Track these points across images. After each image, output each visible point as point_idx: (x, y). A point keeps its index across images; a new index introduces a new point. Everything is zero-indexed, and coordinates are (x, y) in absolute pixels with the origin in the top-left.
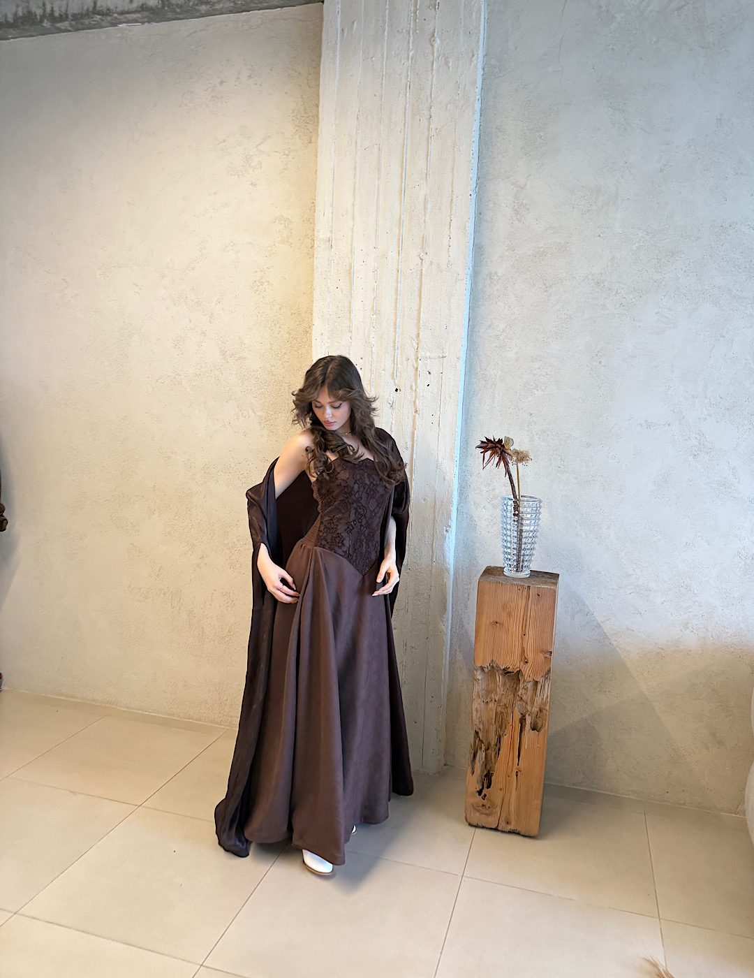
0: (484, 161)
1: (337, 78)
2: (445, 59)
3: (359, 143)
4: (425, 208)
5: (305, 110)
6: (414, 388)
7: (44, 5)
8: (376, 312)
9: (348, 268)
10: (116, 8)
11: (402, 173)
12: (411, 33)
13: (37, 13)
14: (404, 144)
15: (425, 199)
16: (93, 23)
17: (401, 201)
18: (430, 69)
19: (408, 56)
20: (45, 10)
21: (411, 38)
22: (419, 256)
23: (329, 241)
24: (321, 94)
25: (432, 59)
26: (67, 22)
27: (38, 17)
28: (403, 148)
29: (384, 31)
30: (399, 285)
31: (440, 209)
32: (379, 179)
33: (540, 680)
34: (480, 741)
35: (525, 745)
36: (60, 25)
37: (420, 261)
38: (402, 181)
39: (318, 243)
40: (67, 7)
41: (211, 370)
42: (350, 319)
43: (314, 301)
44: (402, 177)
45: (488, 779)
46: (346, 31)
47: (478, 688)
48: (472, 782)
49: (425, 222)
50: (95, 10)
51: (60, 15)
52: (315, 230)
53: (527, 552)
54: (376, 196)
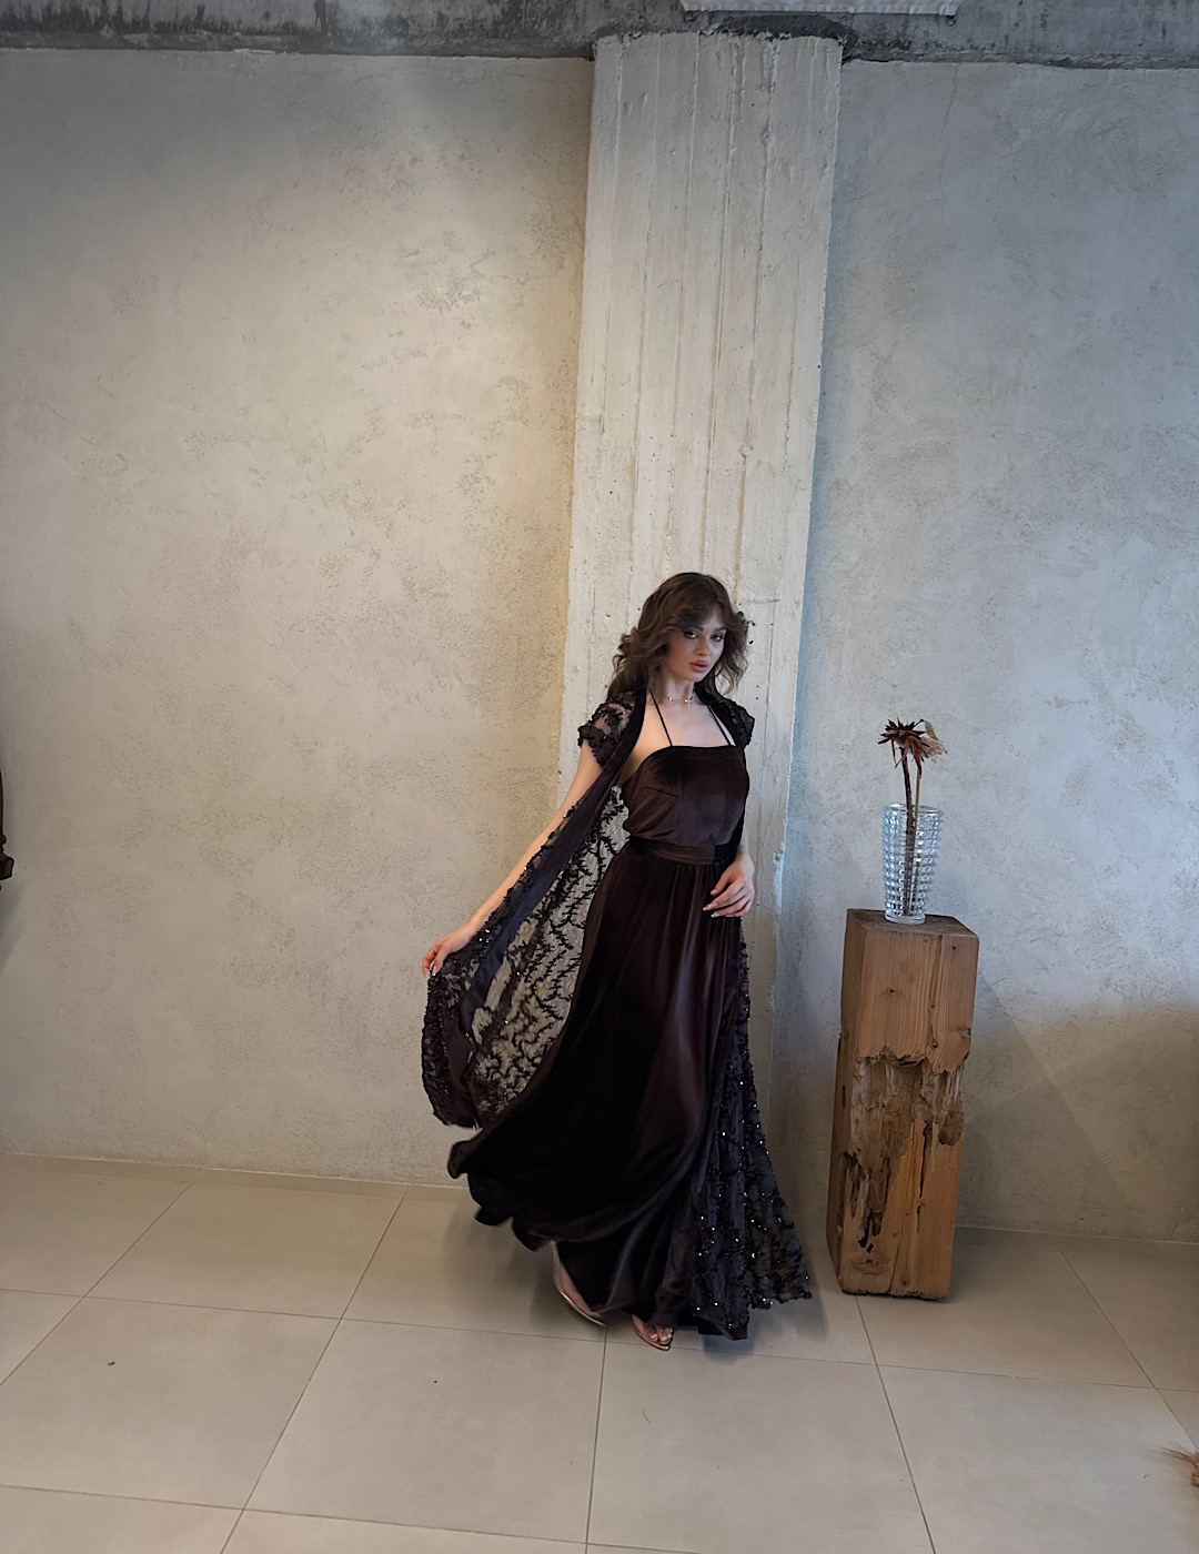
0: (831, 318)
1: (616, 174)
2: (783, 166)
3: (649, 276)
4: (751, 382)
5: (554, 217)
7: (104, 1)
8: (672, 530)
9: (629, 464)
11: (716, 326)
12: (732, 123)
13: (90, 12)
14: (720, 284)
15: (752, 369)
16: (193, 40)
17: (714, 364)
18: (761, 176)
19: (728, 155)
20: (105, 9)
21: (732, 130)
22: (741, 451)
23: (600, 422)
24: (588, 196)
25: (763, 164)
26: (144, 35)
29: (691, 115)
30: (709, 492)
31: (774, 384)
32: (680, 334)
33: (951, 1070)
34: (860, 1167)
35: (931, 1168)
36: (132, 38)
37: (742, 459)
38: (716, 339)
39: (582, 423)
40: (148, 10)
41: (388, 613)
42: (631, 540)
43: (573, 512)
44: (716, 331)
45: (873, 1222)
46: (631, 107)
47: (859, 1089)
48: (853, 1228)
49: (750, 402)
50: (199, 22)
51: (133, 21)
52: (578, 403)
53: (920, 887)
54: (676, 358)
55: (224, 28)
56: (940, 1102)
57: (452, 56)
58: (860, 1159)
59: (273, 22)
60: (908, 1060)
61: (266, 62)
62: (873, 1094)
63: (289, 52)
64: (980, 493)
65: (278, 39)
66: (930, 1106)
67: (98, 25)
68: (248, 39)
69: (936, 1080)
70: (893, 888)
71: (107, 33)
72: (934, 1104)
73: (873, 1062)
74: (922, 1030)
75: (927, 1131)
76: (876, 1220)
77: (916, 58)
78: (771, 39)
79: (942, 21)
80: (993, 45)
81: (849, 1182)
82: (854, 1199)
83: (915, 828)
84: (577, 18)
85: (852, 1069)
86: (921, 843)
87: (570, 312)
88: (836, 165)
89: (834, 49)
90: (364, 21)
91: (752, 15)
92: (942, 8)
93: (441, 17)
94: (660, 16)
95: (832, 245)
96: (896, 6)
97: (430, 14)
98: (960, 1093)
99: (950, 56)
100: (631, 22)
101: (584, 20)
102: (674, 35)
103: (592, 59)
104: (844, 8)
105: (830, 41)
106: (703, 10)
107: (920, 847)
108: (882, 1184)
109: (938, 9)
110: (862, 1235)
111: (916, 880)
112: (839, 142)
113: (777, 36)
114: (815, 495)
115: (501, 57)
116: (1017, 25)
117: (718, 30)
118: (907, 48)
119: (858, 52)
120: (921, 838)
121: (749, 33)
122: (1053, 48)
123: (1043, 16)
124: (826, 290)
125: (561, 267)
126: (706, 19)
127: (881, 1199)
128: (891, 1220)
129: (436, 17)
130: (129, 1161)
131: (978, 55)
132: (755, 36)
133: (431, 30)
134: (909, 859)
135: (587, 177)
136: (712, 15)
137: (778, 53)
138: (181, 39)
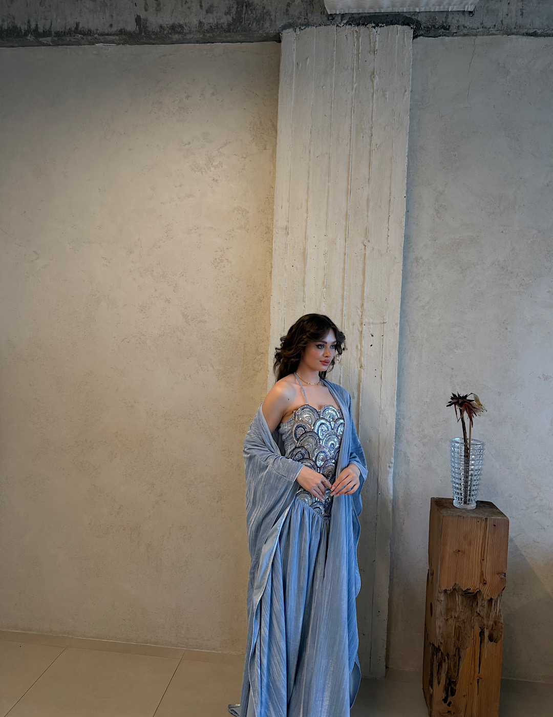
0: (411, 171)
1: (293, 100)
2: (383, 92)
3: (312, 152)
4: (368, 206)
5: (261, 123)
6: (359, 348)
7: (29, 22)
8: (326, 286)
9: (302, 251)
10: (97, 30)
11: (348, 177)
12: (355, 71)
13: (22, 28)
14: (350, 155)
15: (368, 200)
16: (74, 40)
17: (347, 200)
18: (371, 98)
19: (353, 87)
20: (29, 26)
21: (355, 75)
22: (363, 243)
23: (286, 229)
24: (279, 111)
25: (372, 92)
26: (50, 38)
27: (23, 32)
28: (350, 158)
29: (333, 67)
30: (346, 265)
31: (380, 207)
32: (329, 182)
33: (495, 598)
34: (442, 653)
35: (485, 656)
36: (43, 40)
37: (363, 247)
38: (348, 184)
39: (277, 230)
40: (51, 26)
41: (174, 331)
42: (304, 291)
43: (272, 277)
44: (348, 180)
45: (450, 688)
46: (300, 65)
47: (439, 608)
48: (438, 691)
49: (368, 216)
50: (77, 30)
51: (44, 31)
52: (274, 220)
53: (474, 488)
54: (327, 195)
55: (89, 33)
56: (488, 616)
57: (207, 43)
58: (442, 649)
59: (114, 29)
60: (470, 591)
61: (112, 50)
62: (448, 610)
63: (123, 44)
64: (496, 263)
65: (117, 38)
66: (483, 618)
67: (26, 34)
68: (101, 38)
69: (486, 603)
70: (458, 488)
71: (30, 38)
72: (485, 617)
73: (449, 592)
74: (477, 573)
75: (482, 634)
76: (453, 686)
77: (453, 35)
78: (374, 27)
79: (467, 14)
80: (495, 26)
81: (436, 664)
82: (439, 672)
83: (469, 454)
84: (271, 21)
85: (436, 595)
86: (473, 462)
87: (270, 173)
88: (411, 92)
89: (408, 31)
90: (161, 27)
91: (364, 15)
92: (466, 7)
93: (200, 23)
94: (315, 17)
95: (411, 133)
96: (442, 7)
97: (195, 22)
98: (500, 610)
99: (470, 33)
100: (300, 21)
101: (275, 21)
102: (322, 27)
103: (280, 42)
104: (413, 9)
105: (406, 27)
106: (338, 13)
107: (473, 465)
108: (455, 663)
109: (464, 8)
110: (444, 696)
111: (471, 484)
112: (412, 79)
113: (377, 25)
114: (404, 265)
115: (232, 42)
116: (507, 15)
117: (346, 24)
118: (448, 29)
119: (421, 32)
120: (473, 460)
121: (363, 24)
122: (528, 26)
123: (521, 9)
124: (408, 156)
125: (265, 149)
126: (340, 18)
127: (455, 673)
128: (461, 687)
129: (197, 22)
130: (34, 633)
131: (487, 32)
132: (366, 26)
133: (195, 29)
134: (467, 471)
135: (278, 102)
136: (343, 16)
137: (378, 34)
138: (68, 39)
